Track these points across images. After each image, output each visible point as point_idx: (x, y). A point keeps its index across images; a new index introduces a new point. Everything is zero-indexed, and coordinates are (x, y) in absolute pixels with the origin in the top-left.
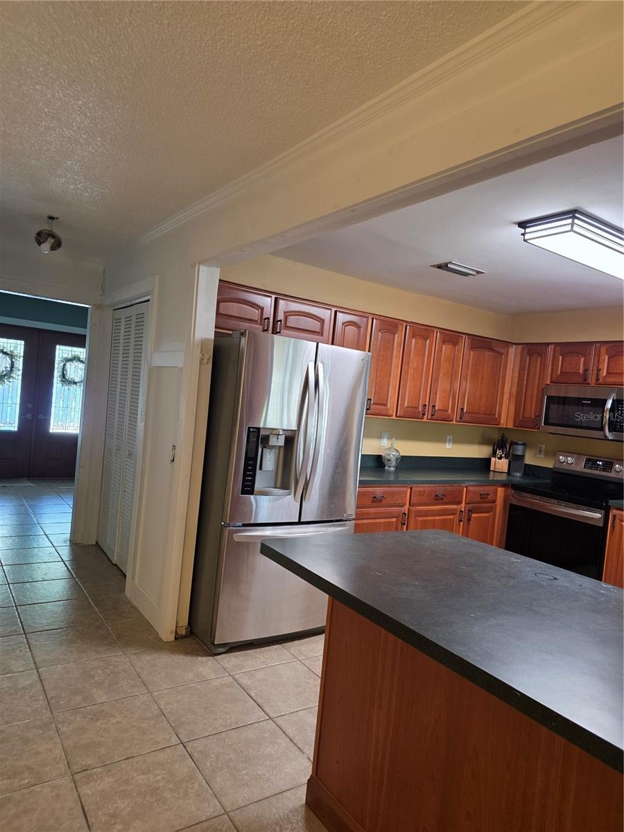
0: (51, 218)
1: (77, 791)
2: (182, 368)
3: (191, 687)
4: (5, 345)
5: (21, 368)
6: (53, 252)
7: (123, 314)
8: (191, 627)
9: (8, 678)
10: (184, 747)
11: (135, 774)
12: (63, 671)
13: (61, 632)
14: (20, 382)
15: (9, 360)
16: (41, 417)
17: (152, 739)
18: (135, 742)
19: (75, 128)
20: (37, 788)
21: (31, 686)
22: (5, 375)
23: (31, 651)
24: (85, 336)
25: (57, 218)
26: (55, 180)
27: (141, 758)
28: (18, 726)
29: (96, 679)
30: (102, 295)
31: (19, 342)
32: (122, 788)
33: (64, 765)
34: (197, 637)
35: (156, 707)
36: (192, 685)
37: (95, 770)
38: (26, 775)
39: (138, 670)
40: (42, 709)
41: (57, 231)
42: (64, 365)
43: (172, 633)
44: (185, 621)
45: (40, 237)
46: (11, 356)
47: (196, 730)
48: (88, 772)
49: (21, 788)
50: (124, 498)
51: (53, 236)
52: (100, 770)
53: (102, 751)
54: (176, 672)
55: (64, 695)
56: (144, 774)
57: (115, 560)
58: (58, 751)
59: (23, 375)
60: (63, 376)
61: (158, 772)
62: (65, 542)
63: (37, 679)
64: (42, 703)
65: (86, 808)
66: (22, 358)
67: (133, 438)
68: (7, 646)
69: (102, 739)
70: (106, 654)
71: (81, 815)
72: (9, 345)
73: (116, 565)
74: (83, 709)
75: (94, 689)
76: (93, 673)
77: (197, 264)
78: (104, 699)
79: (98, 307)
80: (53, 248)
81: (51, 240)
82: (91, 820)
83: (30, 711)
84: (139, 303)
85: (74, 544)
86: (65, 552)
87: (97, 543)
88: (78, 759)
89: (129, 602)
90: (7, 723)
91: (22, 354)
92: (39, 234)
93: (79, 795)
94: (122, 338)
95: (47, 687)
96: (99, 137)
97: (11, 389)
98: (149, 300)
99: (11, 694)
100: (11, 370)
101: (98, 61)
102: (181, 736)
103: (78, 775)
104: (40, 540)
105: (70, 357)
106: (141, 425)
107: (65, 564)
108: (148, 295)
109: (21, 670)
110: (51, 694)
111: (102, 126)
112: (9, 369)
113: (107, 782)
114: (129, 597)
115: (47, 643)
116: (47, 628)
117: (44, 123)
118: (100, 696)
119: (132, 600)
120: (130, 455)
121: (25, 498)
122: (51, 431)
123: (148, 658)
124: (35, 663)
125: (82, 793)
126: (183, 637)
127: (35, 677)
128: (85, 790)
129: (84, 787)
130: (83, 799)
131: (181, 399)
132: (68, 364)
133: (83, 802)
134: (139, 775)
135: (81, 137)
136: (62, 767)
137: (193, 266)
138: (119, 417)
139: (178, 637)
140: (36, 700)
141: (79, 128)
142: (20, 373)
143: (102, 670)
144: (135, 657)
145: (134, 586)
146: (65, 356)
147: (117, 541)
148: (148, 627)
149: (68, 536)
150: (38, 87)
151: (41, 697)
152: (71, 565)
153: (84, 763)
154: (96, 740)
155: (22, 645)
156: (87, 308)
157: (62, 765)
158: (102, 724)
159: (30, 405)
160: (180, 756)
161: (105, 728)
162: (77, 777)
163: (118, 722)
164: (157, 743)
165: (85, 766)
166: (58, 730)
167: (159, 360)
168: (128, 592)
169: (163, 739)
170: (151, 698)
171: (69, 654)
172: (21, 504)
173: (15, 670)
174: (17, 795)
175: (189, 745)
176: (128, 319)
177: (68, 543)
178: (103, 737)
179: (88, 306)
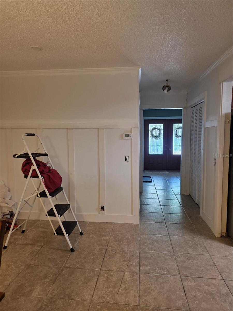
0: (167, 80)
1: (182, 282)
2: (217, 127)
3: (228, 258)
4: (158, 126)
5: (163, 133)
6: (168, 92)
7: (194, 109)
8: (228, 233)
9: (160, 236)
10: (224, 281)
11: (204, 285)
12: (178, 239)
13: (177, 225)
14: (162, 138)
15: (159, 131)
16: (170, 149)
17: (210, 274)
18: (204, 272)
19: (170, 47)
20: (169, 276)
21: (167, 241)
22: (158, 136)
23: (167, 229)
24: (181, 119)
25: (169, 80)
26: (166, 67)
27: (206, 279)
28: (163, 253)
29: (189, 244)
30: (187, 103)
31: (161, 125)
32: (198, 288)
33: (178, 272)
34: (231, 238)
35: (212, 262)
36: (228, 257)
37: (188, 277)
38: (165, 271)
39: (205, 245)
40: (171, 250)
41: (169, 84)
42: (176, 131)
43: (219, 234)
44: (225, 230)
45: (164, 88)
46: (159, 129)
47: (230, 277)
48: (186, 277)
49: (164, 274)
50: (198, 179)
51: (168, 86)
52: (190, 278)
53: (191, 271)
54: (221, 250)
55: (178, 247)
56: (207, 286)
57: (196, 202)
58: (176, 266)
59: (163, 136)
60: (176, 134)
61: (213, 287)
62: (179, 193)
63: (169, 239)
64: (170, 248)
65: (185, 290)
66: (163, 130)
67: (200, 156)
68: (160, 226)
69: (191, 267)
70: (193, 236)
71: (183, 291)
72: (159, 126)
73: (197, 204)
74: (184, 254)
75: (188, 248)
76: (188, 242)
77: (222, 82)
78: (192, 253)
79: (185, 108)
80: (168, 91)
81: (167, 88)
82: (187, 295)
83: (167, 250)
84: (200, 104)
85: (182, 194)
86: (179, 197)
87: (190, 195)
88: (182, 271)
89: (202, 219)
90: (160, 251)
91: (163, 129)
92: (163, 87)
93: (182, 284)
94: (194, 118)
95: (172, 243)
96: (179, 46)
97: (160, 141)
98: (203, 102)
99: (161, 242)
100: (160, 134)
101: (174, 20)
102: (223, 276)
103: (183, 277)
104: (170, 192)
105: (178, 127)
106: (202, 151)
107: (178, 201)
108: (203, 100)
109: (164, 235)
110: (173, 246)
111: (179, 42)
112: (159, 134)
113: (193, 284)
114: (202, 217)
115: (173, 228)
116: (172, 222)
117: (160, 49)
118: (190, 251)
119: (203, 218)
120: (199, 162)
121: (166, 177)
122: (173, 154)
123: (209, 242)
124: (168, 234)
125: (184, 284)
126: (224, 237)
127: (169, 238)
128: (185, 283)
129: (185, 282)
130: (184, 286)
131: (217, 139)
132: (178, 130)
133: (184, 287)
134: (205, 285)
135: (172, 49)
136: (177, 272)
137: (220, 84)
138: (195, 148)
139: (222, 236)
140: (169, 246)
141: (171, 46)
142: (162, 135)
143: (191, 242)
144: (204, 240)
145: (203, 213)
146: (177, 127)
147: (196, 195)
148: (209, 230)
149: (180, 191)
150: (157, 38)
151: (170, 246)
152: (181, 202)
153: (185, 273)
154: (189, 267)
155: (165, 227)
156: (182, 109)
157: (177, 271)
158: (191, 261)
159: (166, 146)
160: (222, 284)
161: (192, 263)
162: (182, 277)
163: (197, 263)
164: (213, 276)
165: (185, 274)
166: (176, 259)
167: (208, 125)
168: (201, 215)
169: (215, 275)
170: (210, 257)
171: (180, 233)
172: (164, 179)
173: (162, 234)
174: (163, 276)
175: (226, 281)
176: (196, 110)
177: (180, 194)
178: (191, 266)
179: (182, 108)
